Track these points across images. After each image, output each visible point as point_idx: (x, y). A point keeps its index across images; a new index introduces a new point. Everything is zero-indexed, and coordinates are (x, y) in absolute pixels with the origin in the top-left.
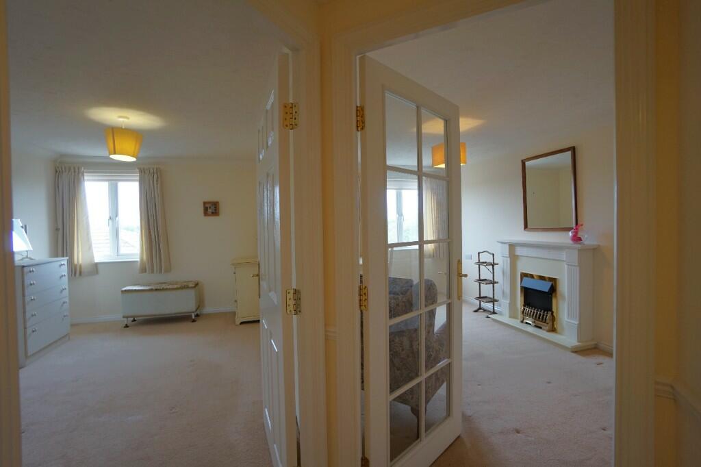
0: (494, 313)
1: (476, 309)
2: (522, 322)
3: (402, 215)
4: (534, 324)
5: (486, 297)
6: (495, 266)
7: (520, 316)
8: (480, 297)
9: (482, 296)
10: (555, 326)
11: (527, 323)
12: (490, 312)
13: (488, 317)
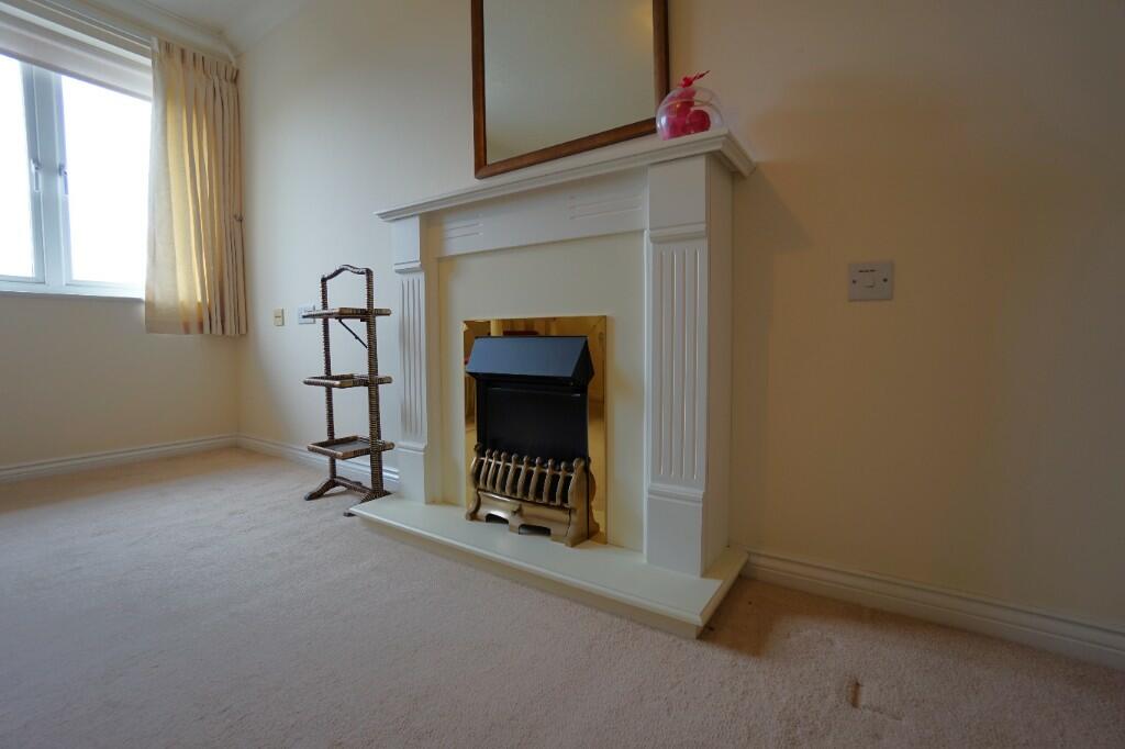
0: (377, 490)
1: (315, 486)
2: (473, 516)
3: (61, 170)
4: (516, 522)
5: (353, 440)
6: (379, 319)
7: (466, 491)
8: (332, 442)
9: (337, 437)
10: (598, 516)
11: (491, 518)
12: (363, 489)
13: (350, 515)
